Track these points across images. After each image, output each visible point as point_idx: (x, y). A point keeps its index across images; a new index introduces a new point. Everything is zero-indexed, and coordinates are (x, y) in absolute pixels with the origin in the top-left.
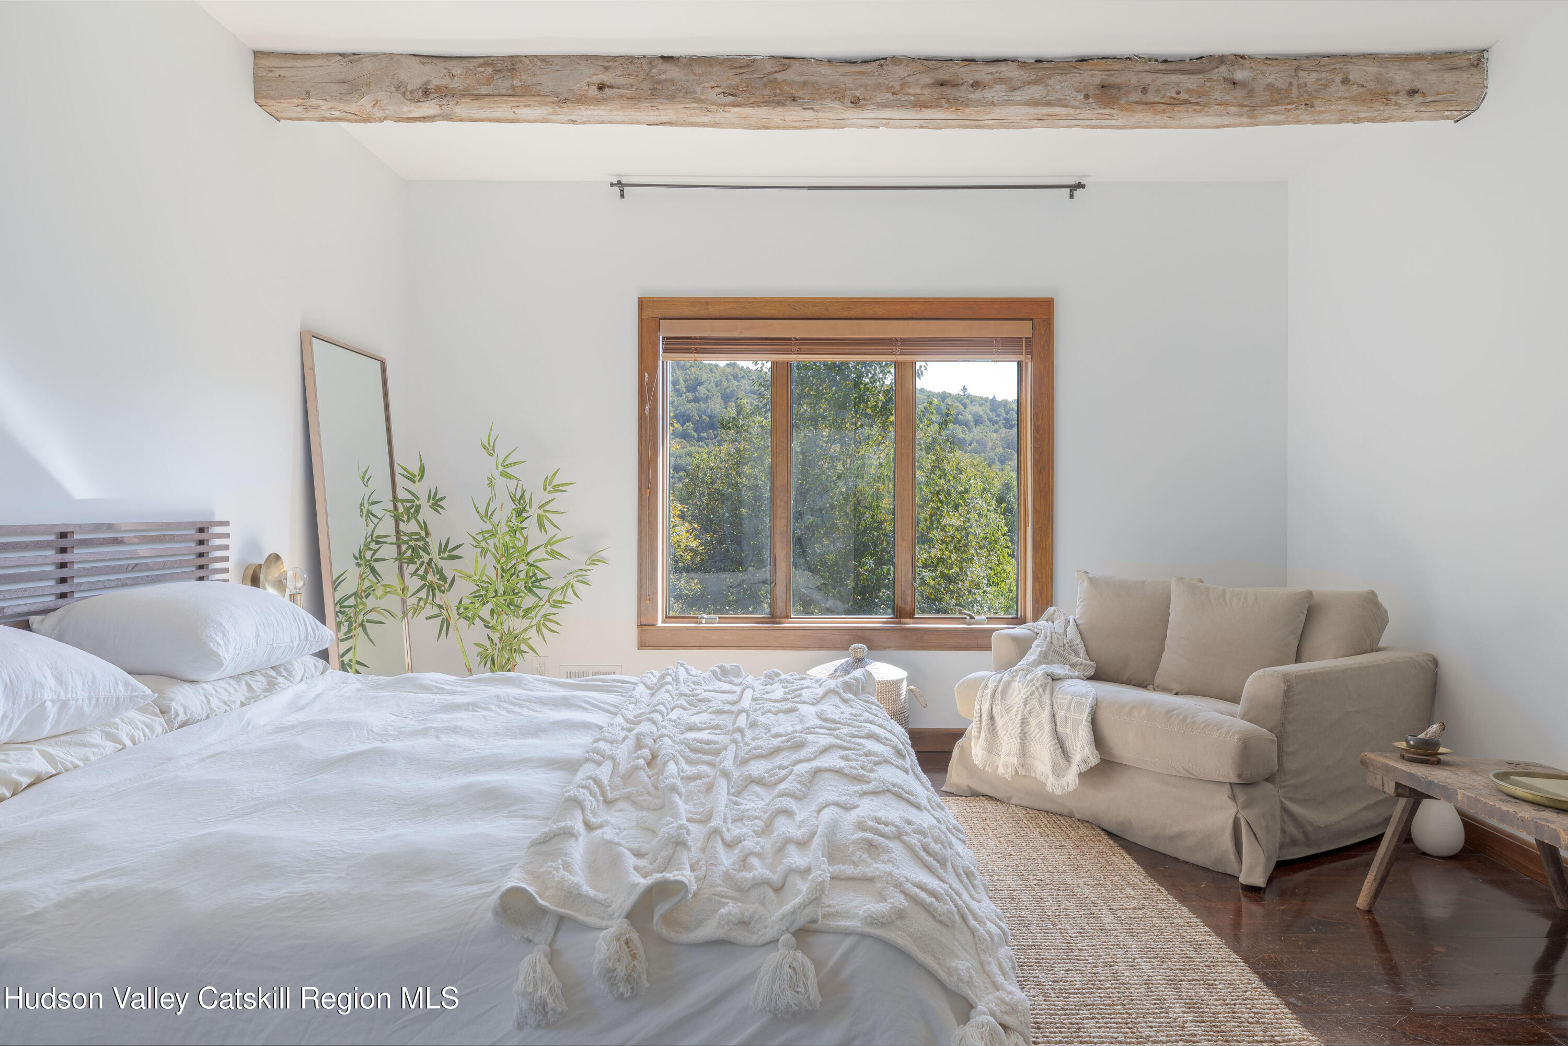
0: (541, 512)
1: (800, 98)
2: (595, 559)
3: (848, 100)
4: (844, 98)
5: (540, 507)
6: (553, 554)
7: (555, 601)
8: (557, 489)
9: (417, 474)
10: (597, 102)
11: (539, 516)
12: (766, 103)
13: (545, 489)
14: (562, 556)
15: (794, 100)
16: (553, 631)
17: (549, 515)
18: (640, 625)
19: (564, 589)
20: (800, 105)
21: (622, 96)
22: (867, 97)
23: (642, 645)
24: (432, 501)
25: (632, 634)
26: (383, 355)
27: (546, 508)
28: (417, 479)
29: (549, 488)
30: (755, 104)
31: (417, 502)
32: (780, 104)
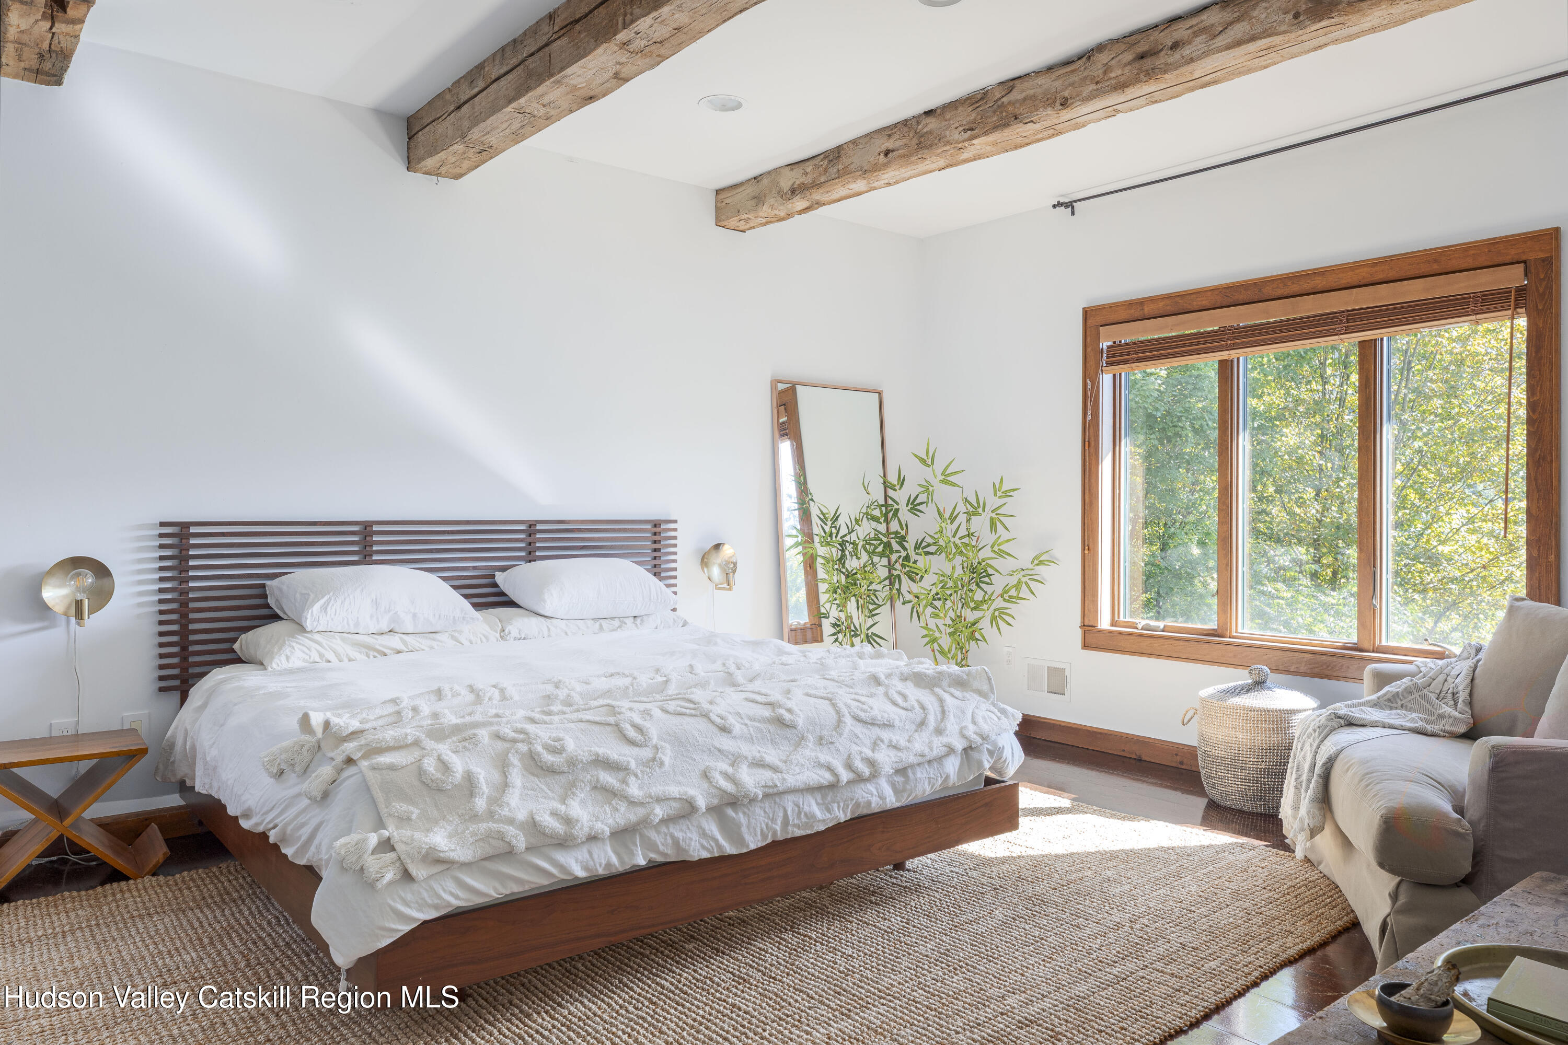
0: (994, 515)
1: (1020, 114)
2: (1040, 561)
3: (1058, 104)
4: (1055, 102)
5: (993, 511)
6: (1002, 554)
7: (1011, 597)
8: (1006, 494)
9: (896, 483)
10: (885, 166)
11: (992, 519)
12: (996, 128)
13: (995, 495)
14: (1009, 554)
15: (1016, 118)
16: (1009, 624)
17: (1001, 518)
18: (1083, 626)
19: (1018, 586)
20: (1021, 121)
21: (899, 156)
22: (1074, 95)
23: (1086, 646)
24: (910, 506)
25: (1077, 635)
26: (879, 389)
27: (998, 512)
28: (897, 487)
29: (999, 494)
30: (987, 133)
31: (896, 506)
32: (1006, 125)
